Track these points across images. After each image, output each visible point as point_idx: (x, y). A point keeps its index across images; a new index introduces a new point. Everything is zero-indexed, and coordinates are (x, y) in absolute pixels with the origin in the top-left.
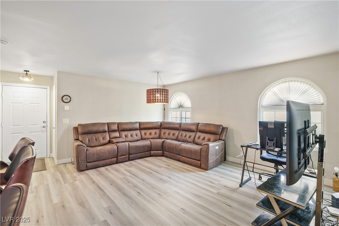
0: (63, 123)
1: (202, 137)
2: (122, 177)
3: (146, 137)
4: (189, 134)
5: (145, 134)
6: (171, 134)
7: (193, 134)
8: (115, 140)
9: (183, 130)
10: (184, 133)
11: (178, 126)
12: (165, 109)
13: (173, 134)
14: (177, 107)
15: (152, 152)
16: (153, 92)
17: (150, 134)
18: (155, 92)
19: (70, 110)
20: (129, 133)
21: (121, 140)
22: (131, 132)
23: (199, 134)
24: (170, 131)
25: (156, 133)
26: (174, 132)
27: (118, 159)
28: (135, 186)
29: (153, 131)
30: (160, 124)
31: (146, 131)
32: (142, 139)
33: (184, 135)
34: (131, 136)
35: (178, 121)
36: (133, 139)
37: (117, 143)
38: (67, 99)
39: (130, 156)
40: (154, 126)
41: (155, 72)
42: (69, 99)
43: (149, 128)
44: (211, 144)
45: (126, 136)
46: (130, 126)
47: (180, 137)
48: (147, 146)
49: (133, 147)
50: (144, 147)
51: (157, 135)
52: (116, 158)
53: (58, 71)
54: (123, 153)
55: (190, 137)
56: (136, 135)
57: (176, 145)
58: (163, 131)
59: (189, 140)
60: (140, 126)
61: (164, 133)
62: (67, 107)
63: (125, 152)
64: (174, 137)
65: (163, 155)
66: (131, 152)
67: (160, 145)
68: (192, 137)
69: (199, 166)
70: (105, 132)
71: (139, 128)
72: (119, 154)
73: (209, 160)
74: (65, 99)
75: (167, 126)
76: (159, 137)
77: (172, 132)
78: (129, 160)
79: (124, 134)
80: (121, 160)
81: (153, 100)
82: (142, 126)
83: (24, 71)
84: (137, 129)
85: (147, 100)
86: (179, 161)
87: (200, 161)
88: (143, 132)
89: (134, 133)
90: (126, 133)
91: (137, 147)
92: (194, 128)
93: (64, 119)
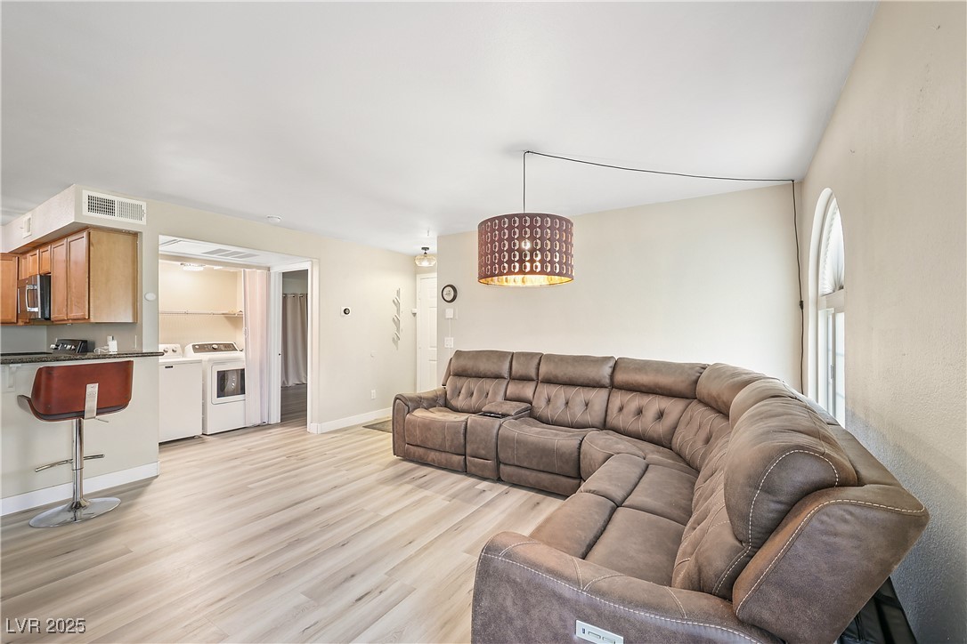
0: (445, 346)
5: (622, 409)
12: (801, 304)
14: (832, 283)
19: (455, 319)
22: (572, 391)
25: (662, 415)
29: (653, 404)
31: (626, 397)
32: (605, 425)
38: (449, 293)
39: (502, 466)
40: (665, 380)
42: (452, 292)
43: (644, 389)
45: (550, 402)
48: (559, 455)
54: (478, 448)
56: (587, 405)
60: (615, 372)
62: (450, 311)
63: (483, 449)
66: (502, 456)
70: (498, 377)
72: (469, 449)
74: (446, 294)
78: (502, 480)
80: (473, 470)
82: (621, 377)
83: (423, 248)
84: (600, 386)
88: (618, 399)
89: (580, 396)
90: (553, 390)
91: (520, 446)
93: (445, 339)
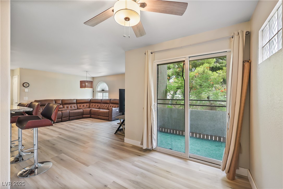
0: (24, 99)
1: (112, 106)
2: (65, 126)
3: (80, 108)
4: (105, 105)
5: (80, 106)
6: (96, 106)
7: (107, 105)
8: (60, 109)
9: (103, 103)
10: (103, 105)
11: (100, 101)
12: (93, 92)
13: (98, 106)
14: (101, 90)
15: (84, 116)
16: (85, 82)
17: (83, 106)
18: (86, 82)
19: (28, 92)
20: (69, 106)
21: (64, 109)
22: (71, 105)
23: (111, 104)
24: (96, 104)
25: (87, 105)
26: (98, 104)
27: (62, 119)
28: (72, 128)
29: (85, 105)
30: (90, 100)
31: (80, 104)
32: (78, 109)
33: (104, 106)
34: (71, 107)
35: (101, 98)
36: (72, 109)
37: (61, 110)
38: (26, 85)
39: (70, 118)
41: (85, 71)
42: (28, 85)
43: (83, 103)
44: (113, 109)
45: (67, 107)
46: (70, 102)
47: (101, 107)
48: (81, 112)
49: (71, 113)
50: (79, 113)
51: (88, 107)
52: (61, 119)
53: (20, 68)
54: (65, 116)
55: (106, 106)
56: (74, 107)
57: (97, 111)
58: (91, 104)
59: (106, 108)
60: (77, 101)
61: (92, 105)
62: (26, 90)
63: (67, 115)
64: (98, 107)
65: (90, 117)
66: (70, 115)
67: (89, 111)
68: (107, 107)
69: (108, 120)
71: (76, 103)
72: (63, 117)
73: (112, 116)
74: (24, 85)
75: (94, 101)
76: (89, 108)
77: (97, 104)
78: (69, 120)
79: (66, 106)
80: (64, 120)
81: (85, 86)
84: (75, 103)
85: (80, 86)
86: (99, 119)
87: (108, 117)
88: (79, 105)
89: (73, 105)
90: (67, 105)
91: (74, 113)
92: (109, 102)
93: (24, 97)
